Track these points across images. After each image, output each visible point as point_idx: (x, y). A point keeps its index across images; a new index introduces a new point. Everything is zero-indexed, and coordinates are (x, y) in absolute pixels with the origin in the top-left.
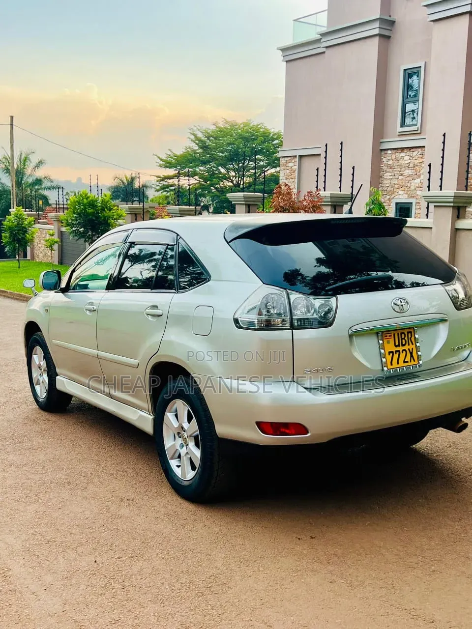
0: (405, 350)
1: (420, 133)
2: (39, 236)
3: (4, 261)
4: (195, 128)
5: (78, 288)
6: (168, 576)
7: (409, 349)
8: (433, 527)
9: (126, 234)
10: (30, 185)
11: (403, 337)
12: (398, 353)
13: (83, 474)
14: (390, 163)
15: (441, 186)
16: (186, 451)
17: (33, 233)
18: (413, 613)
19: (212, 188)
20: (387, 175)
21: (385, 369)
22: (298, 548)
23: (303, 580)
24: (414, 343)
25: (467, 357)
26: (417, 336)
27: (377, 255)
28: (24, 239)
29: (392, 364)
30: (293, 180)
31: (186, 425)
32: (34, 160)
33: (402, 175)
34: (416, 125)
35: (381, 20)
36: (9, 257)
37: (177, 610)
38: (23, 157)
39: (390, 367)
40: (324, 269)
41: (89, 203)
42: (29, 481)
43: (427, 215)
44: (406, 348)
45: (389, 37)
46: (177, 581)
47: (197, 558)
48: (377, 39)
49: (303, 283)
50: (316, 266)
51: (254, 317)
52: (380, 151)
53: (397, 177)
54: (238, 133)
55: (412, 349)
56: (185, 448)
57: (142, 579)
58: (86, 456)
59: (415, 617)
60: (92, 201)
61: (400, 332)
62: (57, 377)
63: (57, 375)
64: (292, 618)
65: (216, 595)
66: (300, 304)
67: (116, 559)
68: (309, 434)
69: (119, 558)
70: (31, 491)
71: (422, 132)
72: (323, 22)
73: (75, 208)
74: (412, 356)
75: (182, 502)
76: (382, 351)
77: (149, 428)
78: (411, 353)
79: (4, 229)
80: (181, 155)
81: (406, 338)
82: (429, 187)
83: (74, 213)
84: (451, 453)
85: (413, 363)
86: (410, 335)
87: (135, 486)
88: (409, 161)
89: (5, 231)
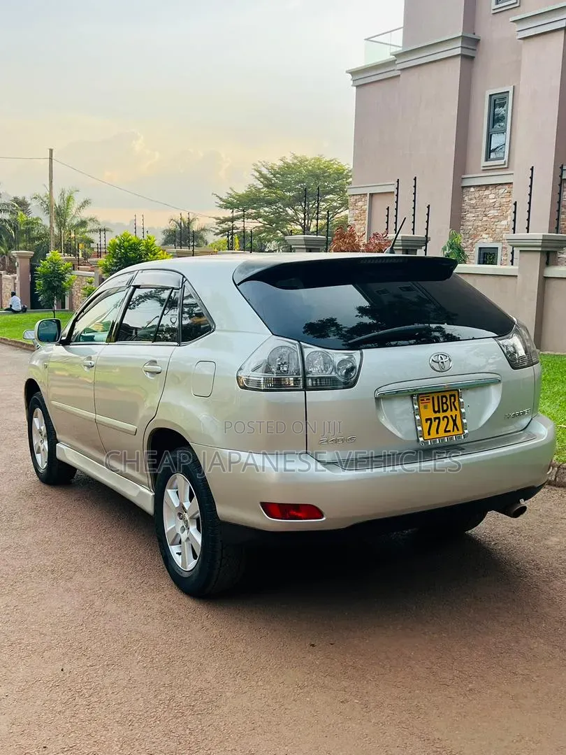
0: (447, 417)
1: (507, 168)
2: (78, 284)
3: (38, 312)
4: (259, 164)
5: (81, 340)
6: (145, 690)
7: (451, 416)
8: (478, 633)
9: (131, 276)
10: (75, 226)
11: (444, 401)
12: (437, 421)
13: (72, 561)
14: (472, 202)
15: (528, 228)
16: (187, 536)
17: (70, 280)
18: (437, 745)
19: (278, 231)
20: (470, 216)
21: (421, 439)
22: (310, 657)
23: (308, 699)
24: (458, 409)
25: (527, 427)
26: (461, 400)
27: (433, 307)
28: (61, 287)
29: (429, 434)
30: (363, 222)
31: (187, 505)
32: (78, 200)
33: (486, 215)
34: (503, 158)
35: (464, 38)
36: (43, 308)
37: (147, 735)
38: (66, 196)
39: (427, 437)
40: (366, 320)
41: (131, 246)
42: (7, 568)
43: (512, 261)
44: (448, 414)
45: (473, 58)
46: (156, 697)
47: (186, 667)
48: (459, 60)
49: (337, 335)
50: (357, 316)
51: (259, 376)
52: (461, 188)
53: (480, 218)
54: (308, 170)
55: (456, 415)
56: (186, 531)
57: (113, 693)
58: (80, 539)
59: (439, 750)
60: (134, 243)
61: (440, 395)
62: (57, 445)
63: (58, 442)
64: (286, 748)
65: (199, 716)
66: (316, 360)
67: (88, 667)
68: (324, 519)
69: (91, 666)
70: (6, 580)
71: (510, 166)
72: (397, 41)
73: (115, 251)
74: (455, 424)
75: (181, 596)
76: (418, 417)
77: (149, 507)
78: (454, 421)
79: (37, 275)
80: (243, 194)
81: (448, 403)
82: (514, 229)
83: (114, 257)
84: (512, 541)
85: (456, 432)
86: (452, 398)
87: (131, 576)
88: (495, 200)
89: (39, 277)
